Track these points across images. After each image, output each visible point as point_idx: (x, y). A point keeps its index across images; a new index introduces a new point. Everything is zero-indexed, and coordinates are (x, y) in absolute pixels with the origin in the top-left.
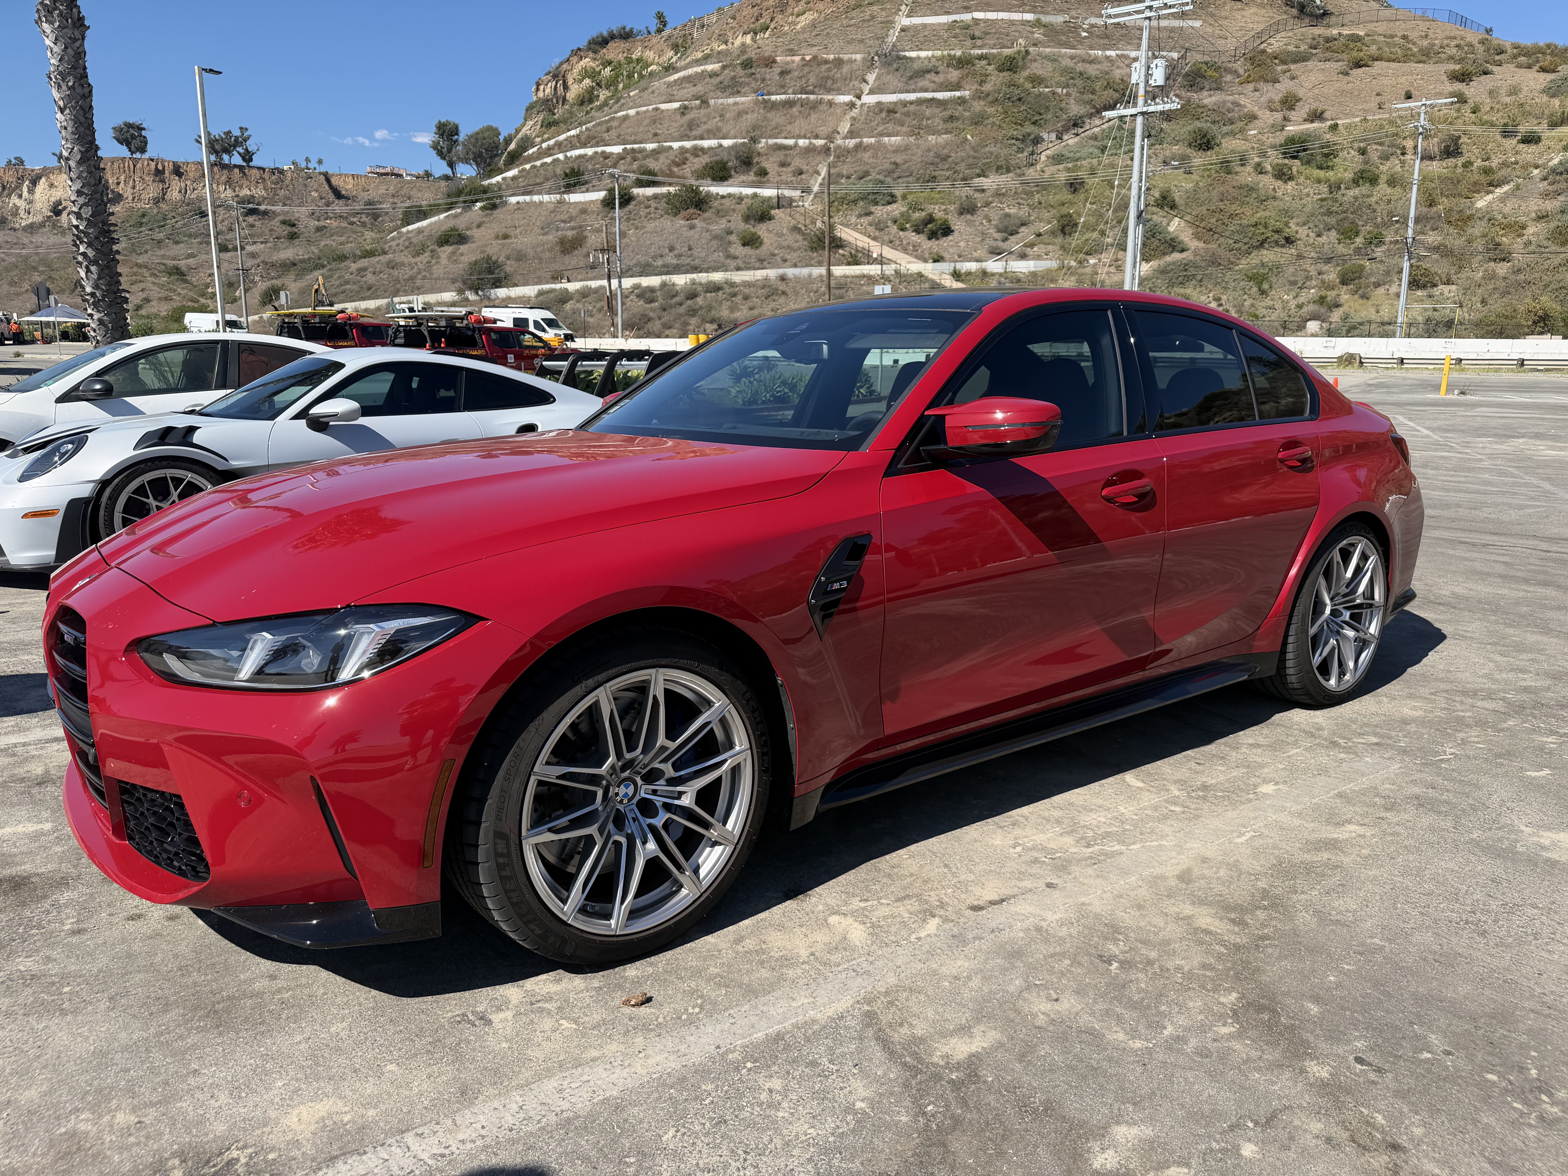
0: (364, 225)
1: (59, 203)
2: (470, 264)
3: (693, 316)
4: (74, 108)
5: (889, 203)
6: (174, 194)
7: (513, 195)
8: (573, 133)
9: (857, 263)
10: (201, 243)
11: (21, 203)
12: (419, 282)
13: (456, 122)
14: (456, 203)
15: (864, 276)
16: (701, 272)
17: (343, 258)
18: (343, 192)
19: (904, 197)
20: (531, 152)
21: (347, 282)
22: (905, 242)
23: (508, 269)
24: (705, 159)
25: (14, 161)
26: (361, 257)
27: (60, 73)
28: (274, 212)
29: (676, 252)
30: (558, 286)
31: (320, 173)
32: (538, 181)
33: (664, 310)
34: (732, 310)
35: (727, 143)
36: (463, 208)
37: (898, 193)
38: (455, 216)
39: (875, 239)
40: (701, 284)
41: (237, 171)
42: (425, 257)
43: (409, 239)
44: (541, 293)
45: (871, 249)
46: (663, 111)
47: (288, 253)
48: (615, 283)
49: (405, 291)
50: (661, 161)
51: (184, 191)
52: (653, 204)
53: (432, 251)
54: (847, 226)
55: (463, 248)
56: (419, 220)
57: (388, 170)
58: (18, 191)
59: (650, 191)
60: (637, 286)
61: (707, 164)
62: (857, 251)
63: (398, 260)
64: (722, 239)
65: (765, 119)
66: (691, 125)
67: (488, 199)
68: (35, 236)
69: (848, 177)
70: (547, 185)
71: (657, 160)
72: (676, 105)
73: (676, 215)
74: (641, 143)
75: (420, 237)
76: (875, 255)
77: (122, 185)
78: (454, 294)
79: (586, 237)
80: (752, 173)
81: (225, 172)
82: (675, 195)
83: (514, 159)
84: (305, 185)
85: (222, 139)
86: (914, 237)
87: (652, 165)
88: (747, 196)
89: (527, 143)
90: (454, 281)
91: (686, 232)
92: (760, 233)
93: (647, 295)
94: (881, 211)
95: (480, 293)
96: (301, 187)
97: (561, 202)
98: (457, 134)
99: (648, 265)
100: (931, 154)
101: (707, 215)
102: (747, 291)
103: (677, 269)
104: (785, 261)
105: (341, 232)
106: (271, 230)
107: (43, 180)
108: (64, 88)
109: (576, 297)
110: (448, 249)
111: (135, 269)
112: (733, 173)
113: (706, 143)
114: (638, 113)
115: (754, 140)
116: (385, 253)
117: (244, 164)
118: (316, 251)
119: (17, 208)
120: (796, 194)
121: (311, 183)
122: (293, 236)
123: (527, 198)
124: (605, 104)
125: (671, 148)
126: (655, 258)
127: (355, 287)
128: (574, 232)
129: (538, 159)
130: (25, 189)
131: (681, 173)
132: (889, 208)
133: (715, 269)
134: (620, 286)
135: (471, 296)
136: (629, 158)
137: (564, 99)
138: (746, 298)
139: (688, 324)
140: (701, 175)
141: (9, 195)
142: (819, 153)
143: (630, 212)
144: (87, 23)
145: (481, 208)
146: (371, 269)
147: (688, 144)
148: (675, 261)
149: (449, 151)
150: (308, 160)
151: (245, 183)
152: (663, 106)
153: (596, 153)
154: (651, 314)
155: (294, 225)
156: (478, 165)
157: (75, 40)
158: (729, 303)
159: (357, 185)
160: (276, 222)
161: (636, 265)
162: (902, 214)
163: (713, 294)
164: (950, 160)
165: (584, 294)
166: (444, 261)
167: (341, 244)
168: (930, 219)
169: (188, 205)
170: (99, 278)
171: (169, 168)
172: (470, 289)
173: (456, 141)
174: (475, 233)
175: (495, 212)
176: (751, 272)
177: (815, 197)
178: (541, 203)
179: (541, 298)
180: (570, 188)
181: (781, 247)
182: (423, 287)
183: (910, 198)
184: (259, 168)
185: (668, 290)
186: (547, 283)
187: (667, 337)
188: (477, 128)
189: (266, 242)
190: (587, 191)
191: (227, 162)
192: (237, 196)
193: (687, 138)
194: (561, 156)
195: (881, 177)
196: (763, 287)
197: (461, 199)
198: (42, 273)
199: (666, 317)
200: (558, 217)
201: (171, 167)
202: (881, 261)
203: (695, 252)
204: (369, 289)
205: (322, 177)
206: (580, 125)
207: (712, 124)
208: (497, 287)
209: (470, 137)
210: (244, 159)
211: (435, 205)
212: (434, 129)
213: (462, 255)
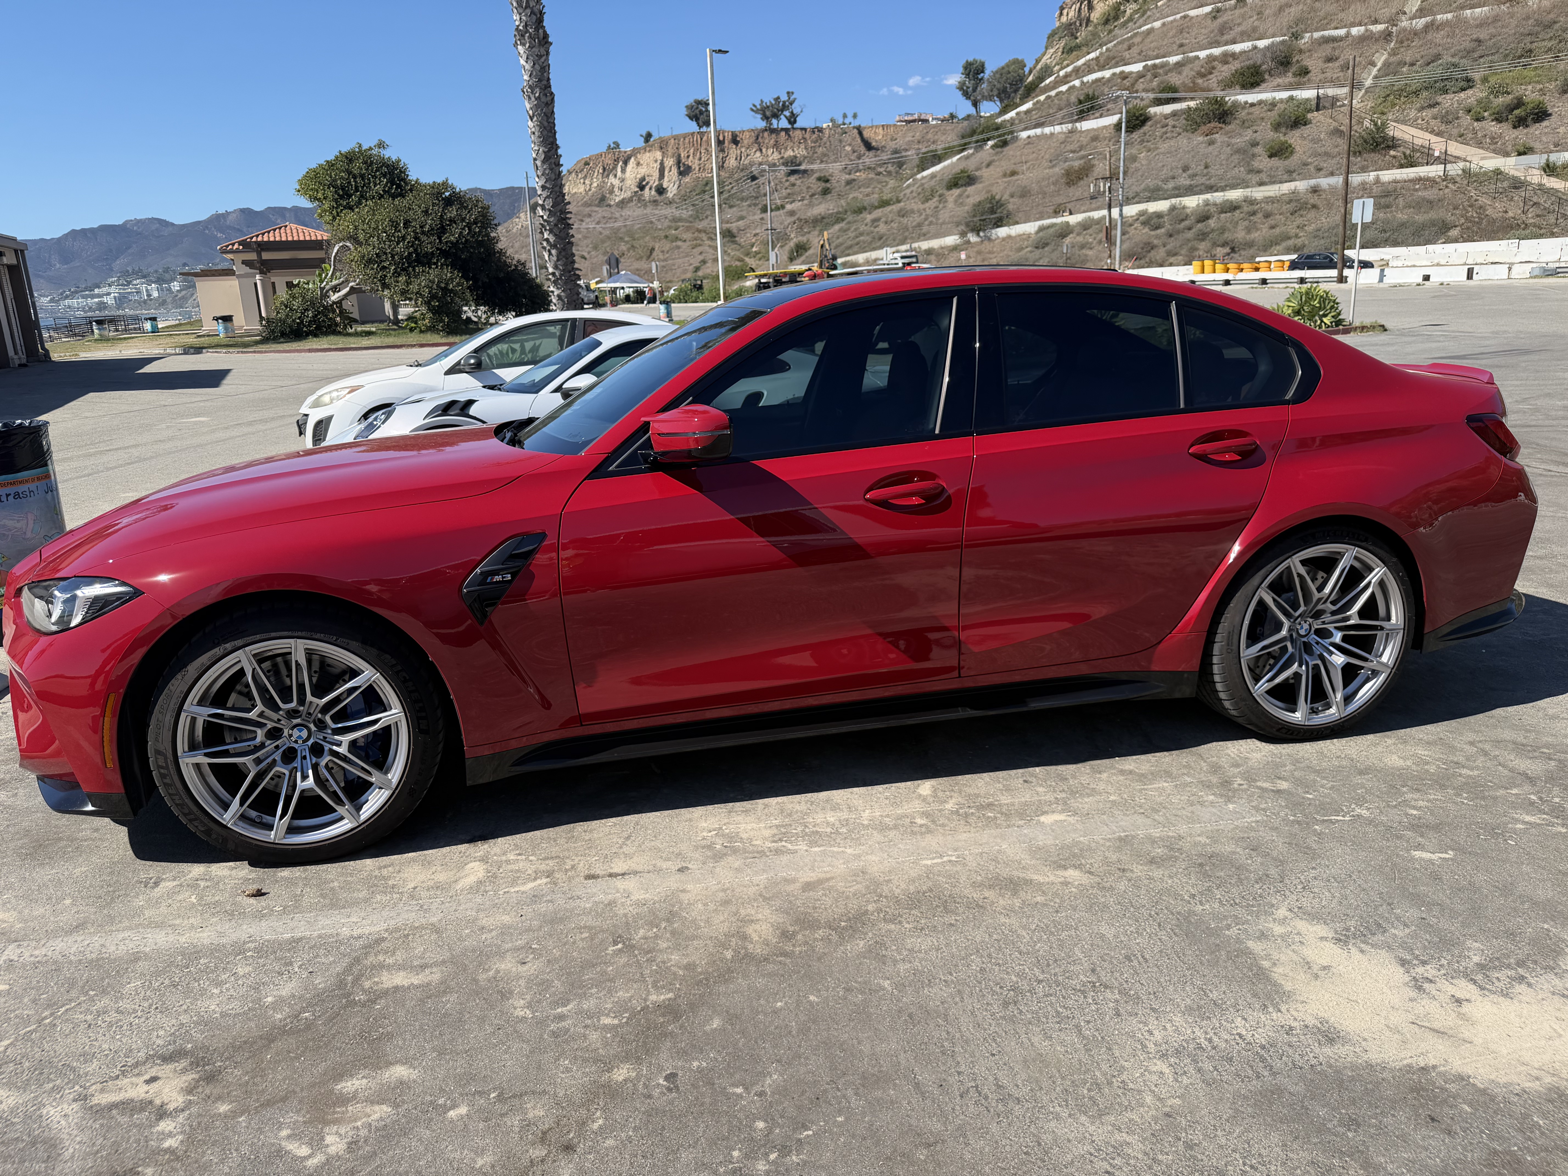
0: (889, 173)
1: (643, 179)
2: (974, 205)
3: (1203, 240)
4: (540, 115)
5: (1463, 89)
6: (732, 162)
7: (1026, 129)
8: (1092, 55)
9: (1412, 165)
10: (749, 206)
11: (616, 182)
12: (925, 229)
13: (983, 60)
14: (969, 143)
15: (1420, 179)
16: (1217, 191)
17: (860, 210)
18: (874, 144)
19: (1485, 80)
20: (1047, 81)
21: (861, 234)
22: (1480, 135)
23: (1011, 207)
24: (1235, 66)
25: (612, 146)
26: (877, 208)
27: (530, 87)
28: (812, 170)
29: (1190, 172)
30: (1059, 220)
31: (854, 128)
32: (1051, 111)
33: (1171, 236)
34: (1249, 230)
35: (1262, 44)
36: (976, 148)
37: (1477, 76)
38: (967, 158)
39: (1438, 134)
40: (1215, 204)
41: (783, 133)
42: (933, 203)
43: (922, 185)
44: (1041, 229)
45: (1433, 146)
46: (1192, 18)
47: (822, 208)
48: (1115, 212)
49: (912, 238)
50: (1184, 74)
51: (739, 158)
52: (1171, 122)
53: (940, 196)
54: (1404, 122)
55: (970, 190)
56: (934, 165)
57: (916, 117)
58: (614, 172)
59: (1168, 109)
60: (1143, 213)
61: (1236, 71)
62: (1414, 150)
63: (908, 207)
64: (1246, 153)
65: (1313, 9)
66: (1223, 29)
67: (1000, 136)
68: (625, 210)
69: (1412, 64)
70: (1060, 115)
71: (1180, 73)
72: (1208, 9)
73: (1194, 131)
74: (1164, 57)
75: (933, 183)
76: (1437, 154)
77: (691, 157)
78: (957, 237)
79: (1093, 166)
80: (1290, 74)
81: (774, 136)
82: (1196, 109)
83: (1030, 91)
84: (840, 141)
85: (772, 105)
86: (1493, 127)
87: (1175, 79)
88: (1281, 101)
89: (1047, 71)
90: (958, 224)
91: (1203, 149)
92: (1291, 141)
93: (1152, 221)
94: (1449, 101)
95: (982, 234)
96: (837, 143)
97: (1071, 132)
98: (983, 72)
99: (1158, 189)
100: (1531, 22)
101: (1229, 128)
102: (1269, 208)
103: (1190, 191)
104: (1320, 170)
105: (868, 183)
106: (809, 188)
107: (633, 159)
108: (533, 99)
109: (1076, 230)
110: (956, 192)
111: (696, 234)
112: (1266, 77)
113: (1237, 48)
114: (1164, 24)
115: (1296, 36)
116: (899, 201)
117: (789, 126)
118: (844, 204)
119: (613, 186)
120: (1344, 91)
121: (847, 138)
122: (826, 192)
123: (1038, 131)
124: (1130, 19)
125: (1197, 58)
126: (1166, 181)
127: (867, 238)
128: (1082, 162)
129: (1054, 88)
130: (619, 169)
131: (1205, 84)
132: (1462, 95)
133: (1234, 187)
134: (1121, 215)
135: (973, 238)
136: (1149, 76)
137: (1088, 20)
138: (1267, 216)
139: (1197, 249)
140: (1228, 85)
141: (608, 176)
142: (1377, 40)
143: (1145, 134)
144: (550, 40)
145: (993, 147)
146: (883, 219)
147: (1217, 51)
148: (1188, 182)
149: (974, 90)
150: (845, 116)
151: (790, 144)
152: (1193, 13)
153: (1114, 74)
154: (1156, 242)
155: (827, 181)
156: (1001, 101)
157: (540, 56)
158: (1246, 223)
159: (887, 135)
160: (813, 179)
161: (1145, 190)
162: (1479, 102)
163: (1229, 214)
164: (1557, 26)
165: (1085, 226)
166: (950, 205)
167: (867, 195)
168: (1519, 103)
169: (742, 170)
170: (558, 260)
171: (729, 137)
172: (972, 230)
173: (982, 79)
174: (985, 173)
175: (1006, 149)
176: (1276, 187)
177: (1366, 92)
178: (1052, 134)
179: (1041, 234)
180: (1083, 115)
181: (1316, 154)
182: (929, 232)
183: (1493, 80)
184: (802, 129)
185: (1178, 215)
186: (1049, 218)
187: (1171, 265)
188: (1002, 63)
189: (802, 200)
190: (1101, 116)
191: (775, 126)
192: (782, 158)
193: (1216, 44)
194: (1077, 83)
195: (1455, 60)
196: (1291, 201)
197: (974, 138)
198: (627, 242)
199: (1172, 244)
200: (1068, 148)
201: (730, 137)
202: (1445, 159)
203: (1212, 171)
204: (880, 238)
205: (856, 131)
206: (1101, 46)
207: (1246, 26)
208: (998, 226)
209: (995, 73)
210: (790, 122)
211: (949, 148)
212: (961, 70)
213: (968, 197)
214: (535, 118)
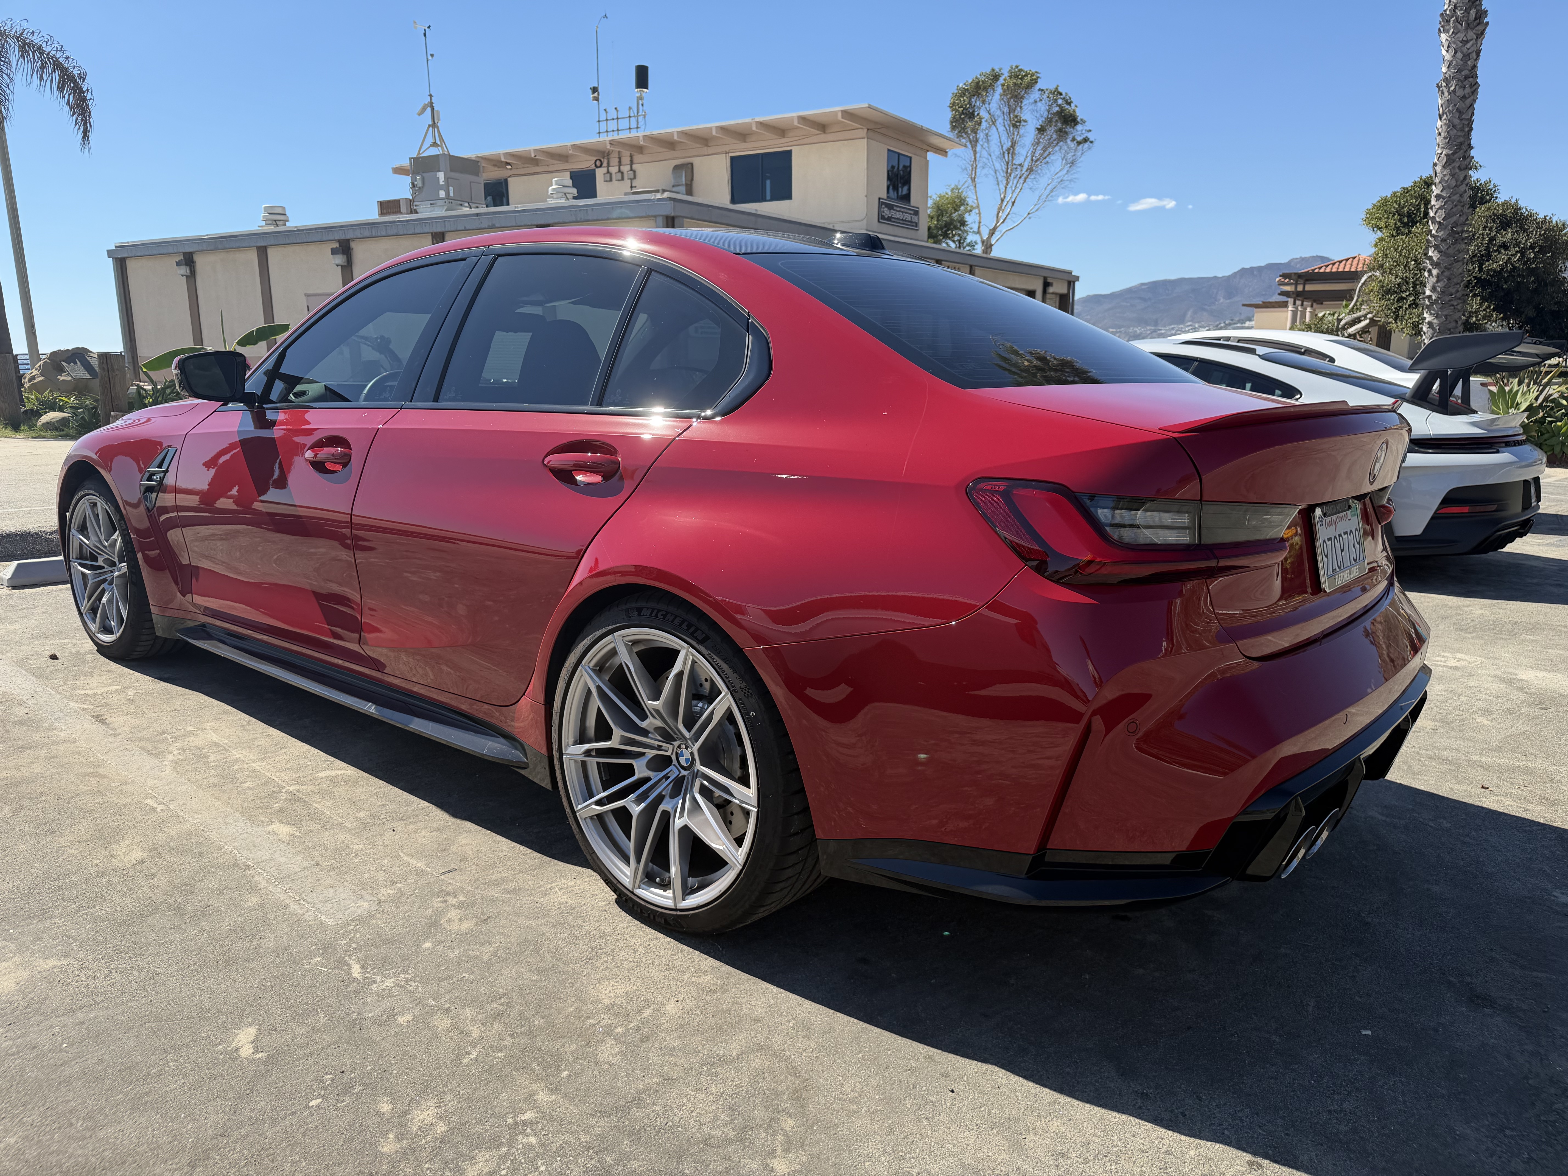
214: (1445, 116)
